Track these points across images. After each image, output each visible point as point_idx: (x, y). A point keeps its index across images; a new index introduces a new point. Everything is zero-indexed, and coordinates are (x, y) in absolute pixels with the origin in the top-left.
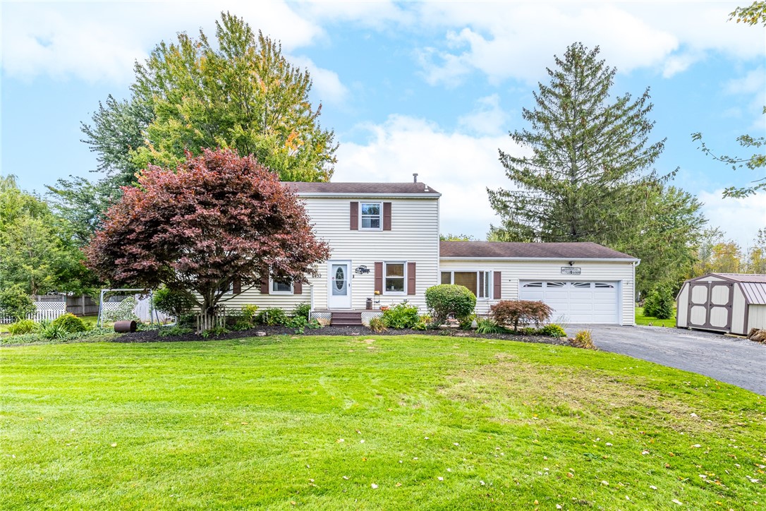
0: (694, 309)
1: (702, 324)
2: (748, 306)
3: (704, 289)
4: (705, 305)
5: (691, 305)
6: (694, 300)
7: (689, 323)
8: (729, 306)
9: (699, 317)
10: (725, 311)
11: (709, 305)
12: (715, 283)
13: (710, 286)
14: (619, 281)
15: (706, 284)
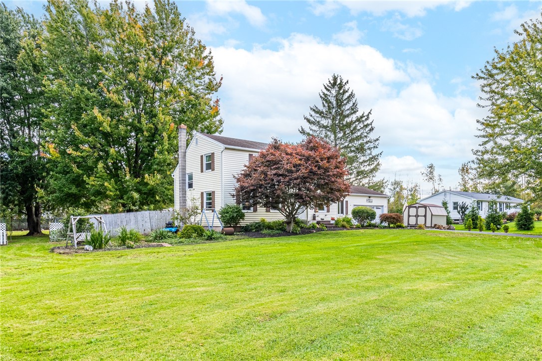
0: (410, 218)
1: (414, 224)
2: (432, 215)
3: (415, 209)
4: (415, 216)
5: (409, 216)
6: (410, 214)
7: (408, 224)
8: (425, 216)
9: (413, 221)
10: (424, 218)
11: (417, 216)
12: (419, 207)
13: (417, 208)
14: (382, 206)
15: (415, 207)
